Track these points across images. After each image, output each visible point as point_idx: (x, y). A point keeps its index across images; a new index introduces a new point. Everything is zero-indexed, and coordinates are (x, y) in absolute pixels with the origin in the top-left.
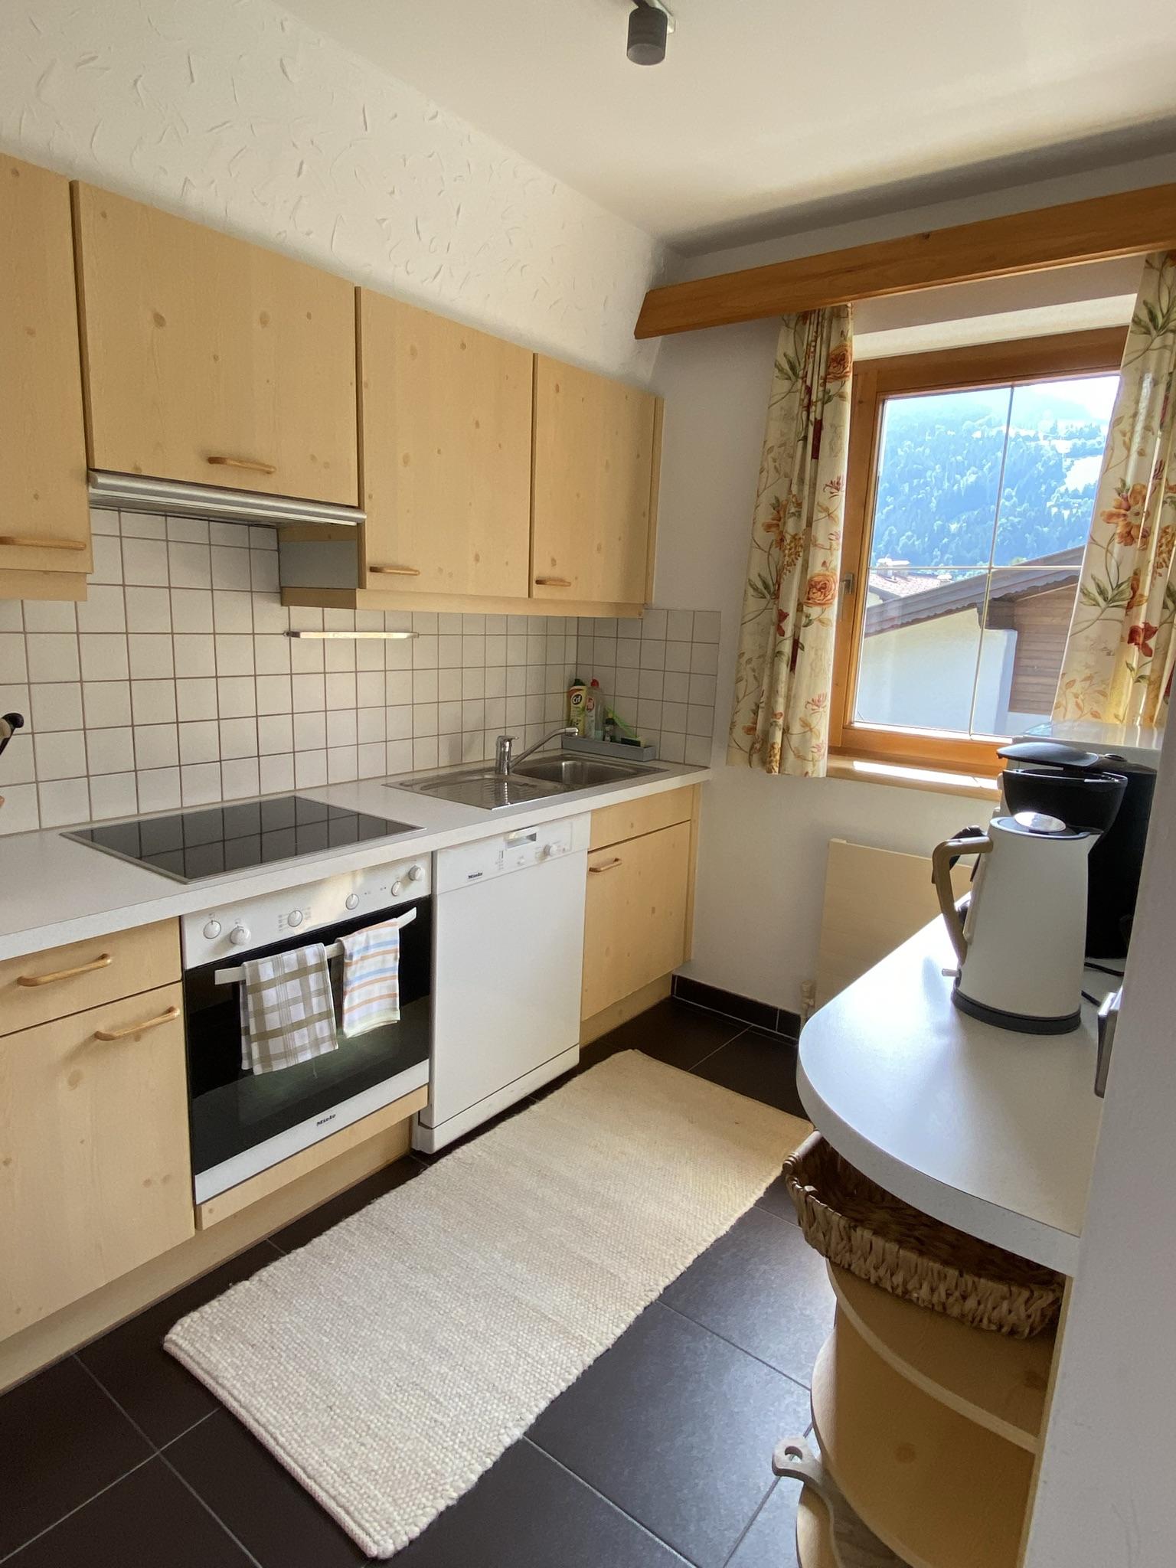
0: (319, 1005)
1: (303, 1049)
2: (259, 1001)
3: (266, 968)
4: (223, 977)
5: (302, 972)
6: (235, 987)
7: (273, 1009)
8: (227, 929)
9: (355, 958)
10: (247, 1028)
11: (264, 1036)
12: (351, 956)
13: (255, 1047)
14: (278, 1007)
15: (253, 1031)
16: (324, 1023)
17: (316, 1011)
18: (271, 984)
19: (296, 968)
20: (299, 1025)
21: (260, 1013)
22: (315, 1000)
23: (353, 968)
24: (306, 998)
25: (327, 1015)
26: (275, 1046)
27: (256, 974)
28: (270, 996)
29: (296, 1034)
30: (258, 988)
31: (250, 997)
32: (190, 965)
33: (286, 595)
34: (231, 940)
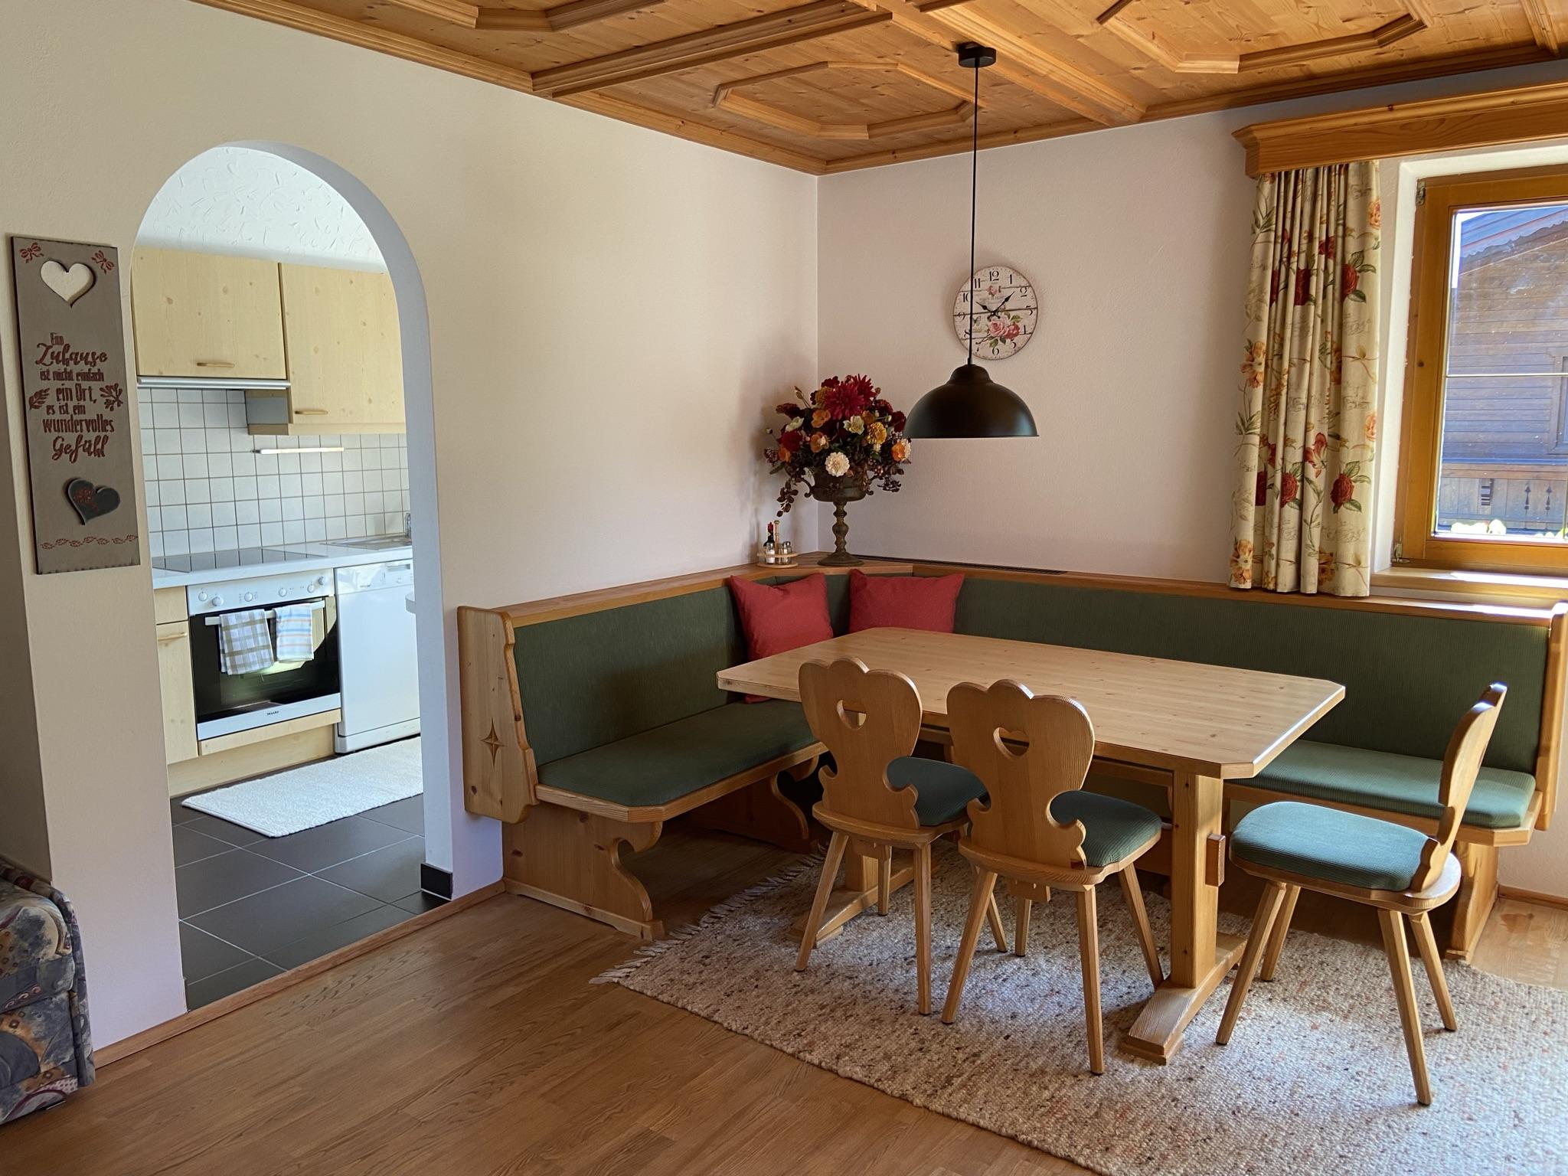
0: (262, 641)
1: (254, 663)
2: (229, 635)
3: (232, 618)
4: (209, 621)
5: (252, 622)
6: (216, 627)
7: (236, 640)
8: (212, 596)
9: (283, 619)
10: (224, 650)
11: (232, 654)
12: (280, 617)
13: (228, 659)
14: (239, 640)
15: (226, 651)
16: (266, 651)
17: (261, 644)
18: (235, 626)
19: (248, 620)
20: (252, 650)
21: (230, 641)
22: (260, 638)
23: (281, 624)
24: (255, 636)
25: (267, 647)
26: (239, 659)
27: (227, 621)
28: (235, 633)
29: (250, 654)
30: (228, 628)
31: (224, 633)
32: (193, 613)
33: (250, 428)
34: (213, 603)
